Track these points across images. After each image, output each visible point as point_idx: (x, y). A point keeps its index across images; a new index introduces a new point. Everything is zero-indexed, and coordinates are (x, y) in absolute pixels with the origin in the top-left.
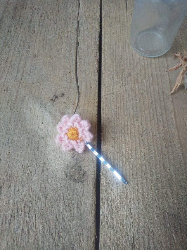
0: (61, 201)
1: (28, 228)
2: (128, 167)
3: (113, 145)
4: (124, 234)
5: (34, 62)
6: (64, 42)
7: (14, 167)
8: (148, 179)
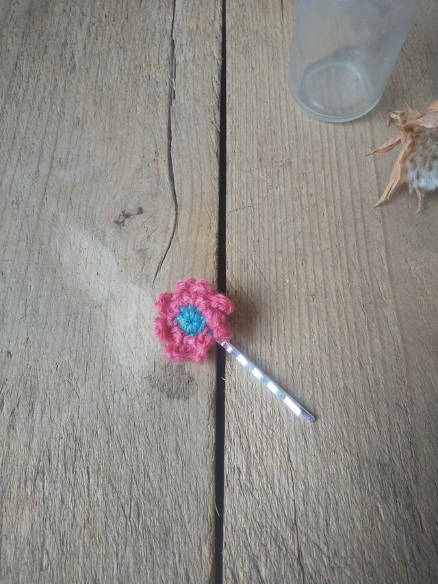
0: (142, 439)
1: (74, 495)
2: (283, 364)
4: (275, 504)
5: (76, 138)
6: (141, 90)
7: (40, 370)
8: (326, 390)
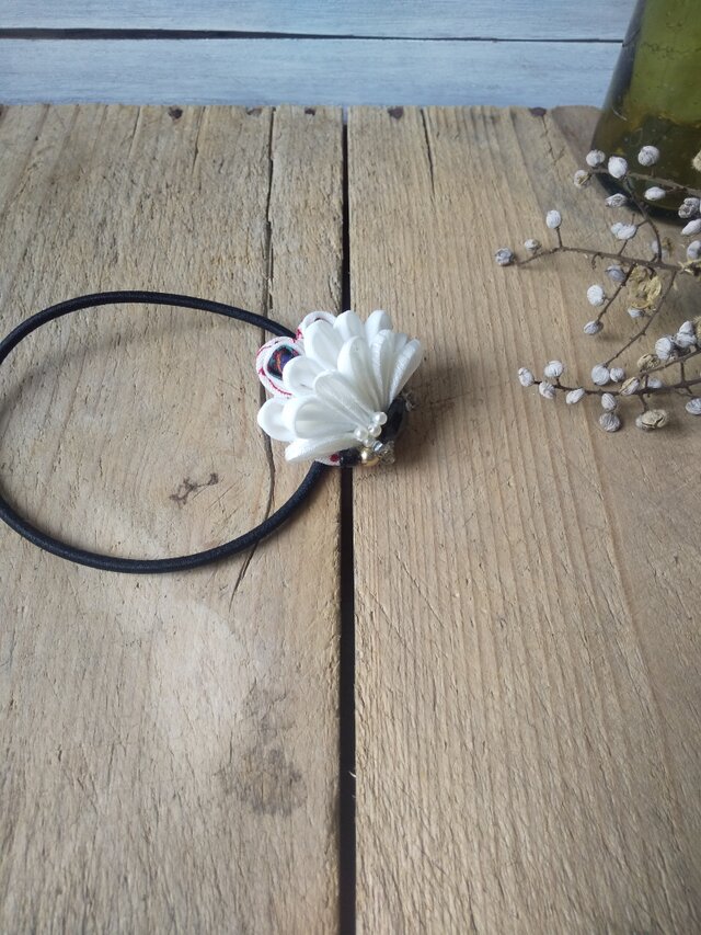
0: (208, 891)
2: (457, 745)
3: (399, 662)
5: (113, 365)
6: (219, 294)
7: (29, 760)
8: (532, 791)
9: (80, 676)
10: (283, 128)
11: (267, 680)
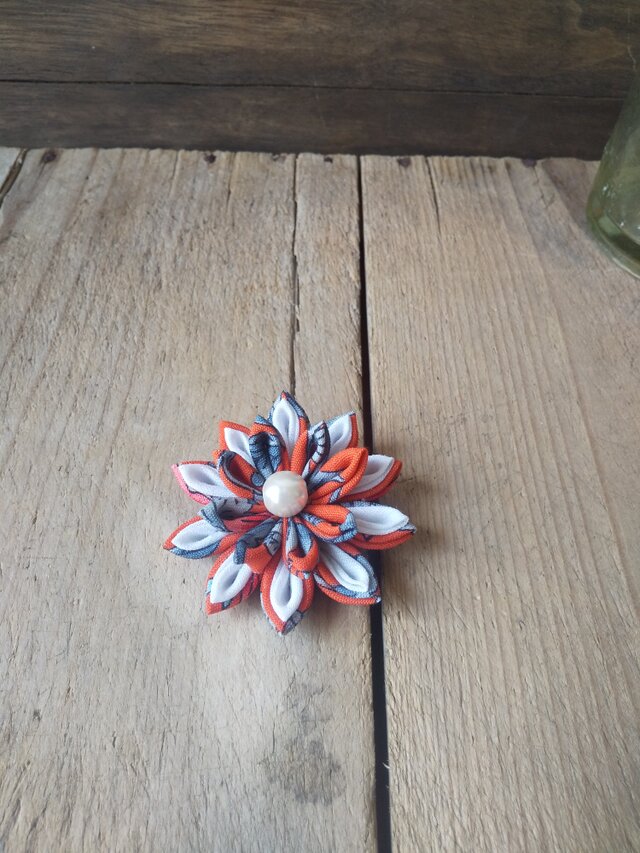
2: (484, 740)
3: (427, 660)
5: (159, 379)
6: (253, 319)
7: (85, 745)
8: (555, 784)
9: (133, 667)
10: (306, 173)
11: (305, 675)
